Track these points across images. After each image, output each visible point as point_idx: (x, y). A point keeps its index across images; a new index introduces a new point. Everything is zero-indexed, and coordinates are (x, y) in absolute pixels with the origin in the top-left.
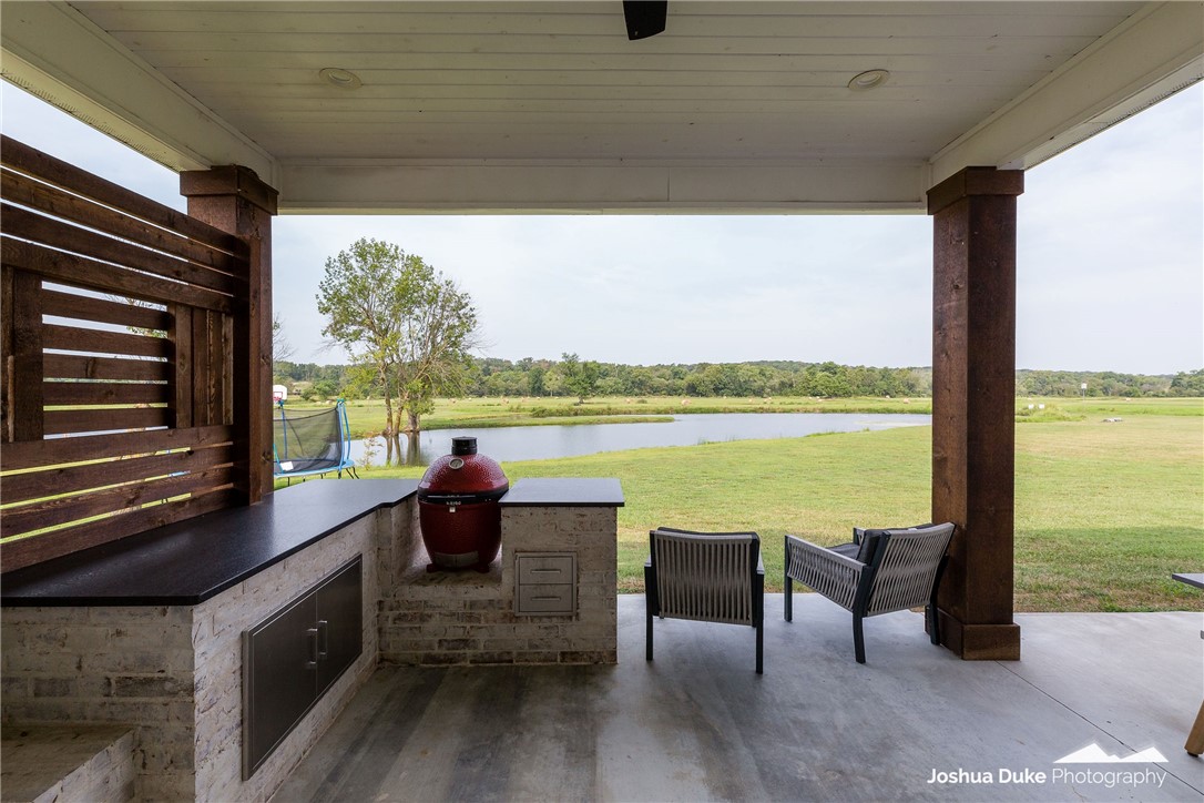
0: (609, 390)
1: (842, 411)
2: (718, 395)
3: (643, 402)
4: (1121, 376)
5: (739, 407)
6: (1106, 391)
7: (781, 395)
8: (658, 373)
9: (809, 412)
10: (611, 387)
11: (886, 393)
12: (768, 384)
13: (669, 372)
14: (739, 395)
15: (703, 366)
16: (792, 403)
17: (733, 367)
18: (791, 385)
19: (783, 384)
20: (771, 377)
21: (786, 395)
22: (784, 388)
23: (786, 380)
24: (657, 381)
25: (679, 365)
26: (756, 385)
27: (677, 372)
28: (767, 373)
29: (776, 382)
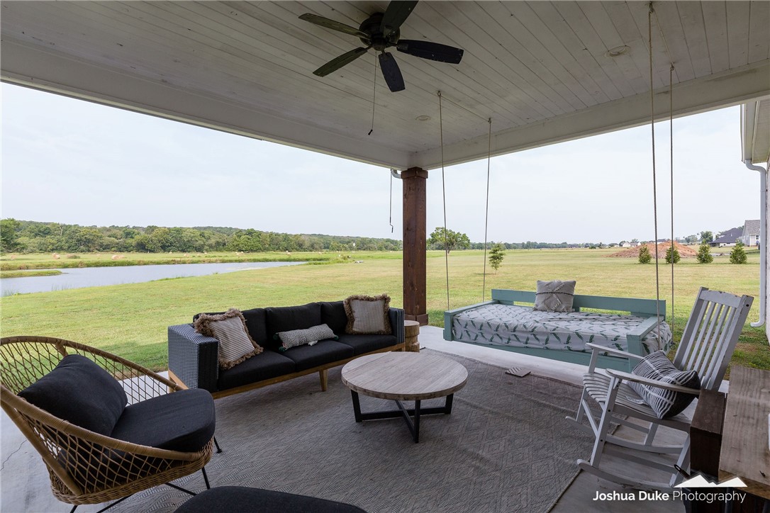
0: (50, 247)
1: (236, 261)
2: (165, 251)
3: (75, 257)
4: (393, 241)
5: (156, 260)
6: (386, 248)
7: (217, 250)
8: (109, 233)
9: (213, 262)
10: (53, 244)
11: (286, 249)
12: (207, 243)
13: (121, 232)
14: (183, 251)
15: (152, 229)
16: (215, 257)
17: (179, 231)
18: (224, 244)
19: (218, 243)
20: (209, 238)
21: (221, 251)
22: (220, 246)
23: (221, 240)
24: (107, 240)
25: (134, 228)
26: (197, 244)
27: (128, 233)
28: (206, 235)
29: (212, 241)
